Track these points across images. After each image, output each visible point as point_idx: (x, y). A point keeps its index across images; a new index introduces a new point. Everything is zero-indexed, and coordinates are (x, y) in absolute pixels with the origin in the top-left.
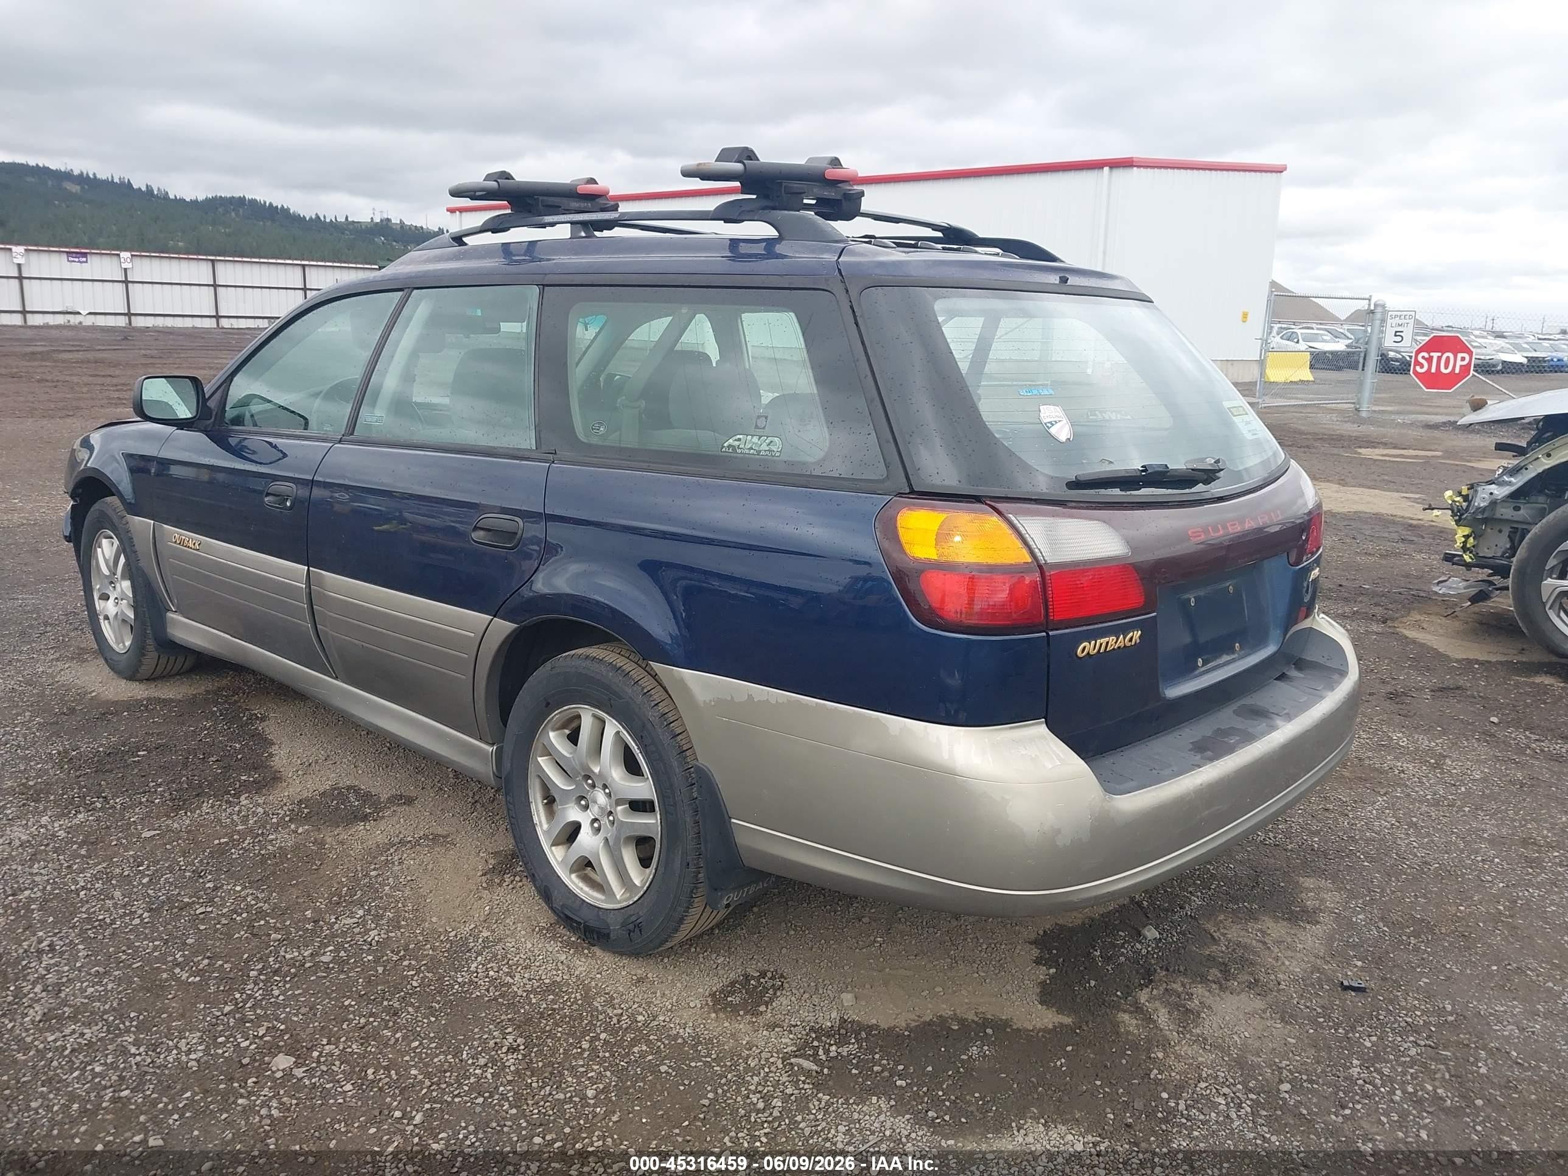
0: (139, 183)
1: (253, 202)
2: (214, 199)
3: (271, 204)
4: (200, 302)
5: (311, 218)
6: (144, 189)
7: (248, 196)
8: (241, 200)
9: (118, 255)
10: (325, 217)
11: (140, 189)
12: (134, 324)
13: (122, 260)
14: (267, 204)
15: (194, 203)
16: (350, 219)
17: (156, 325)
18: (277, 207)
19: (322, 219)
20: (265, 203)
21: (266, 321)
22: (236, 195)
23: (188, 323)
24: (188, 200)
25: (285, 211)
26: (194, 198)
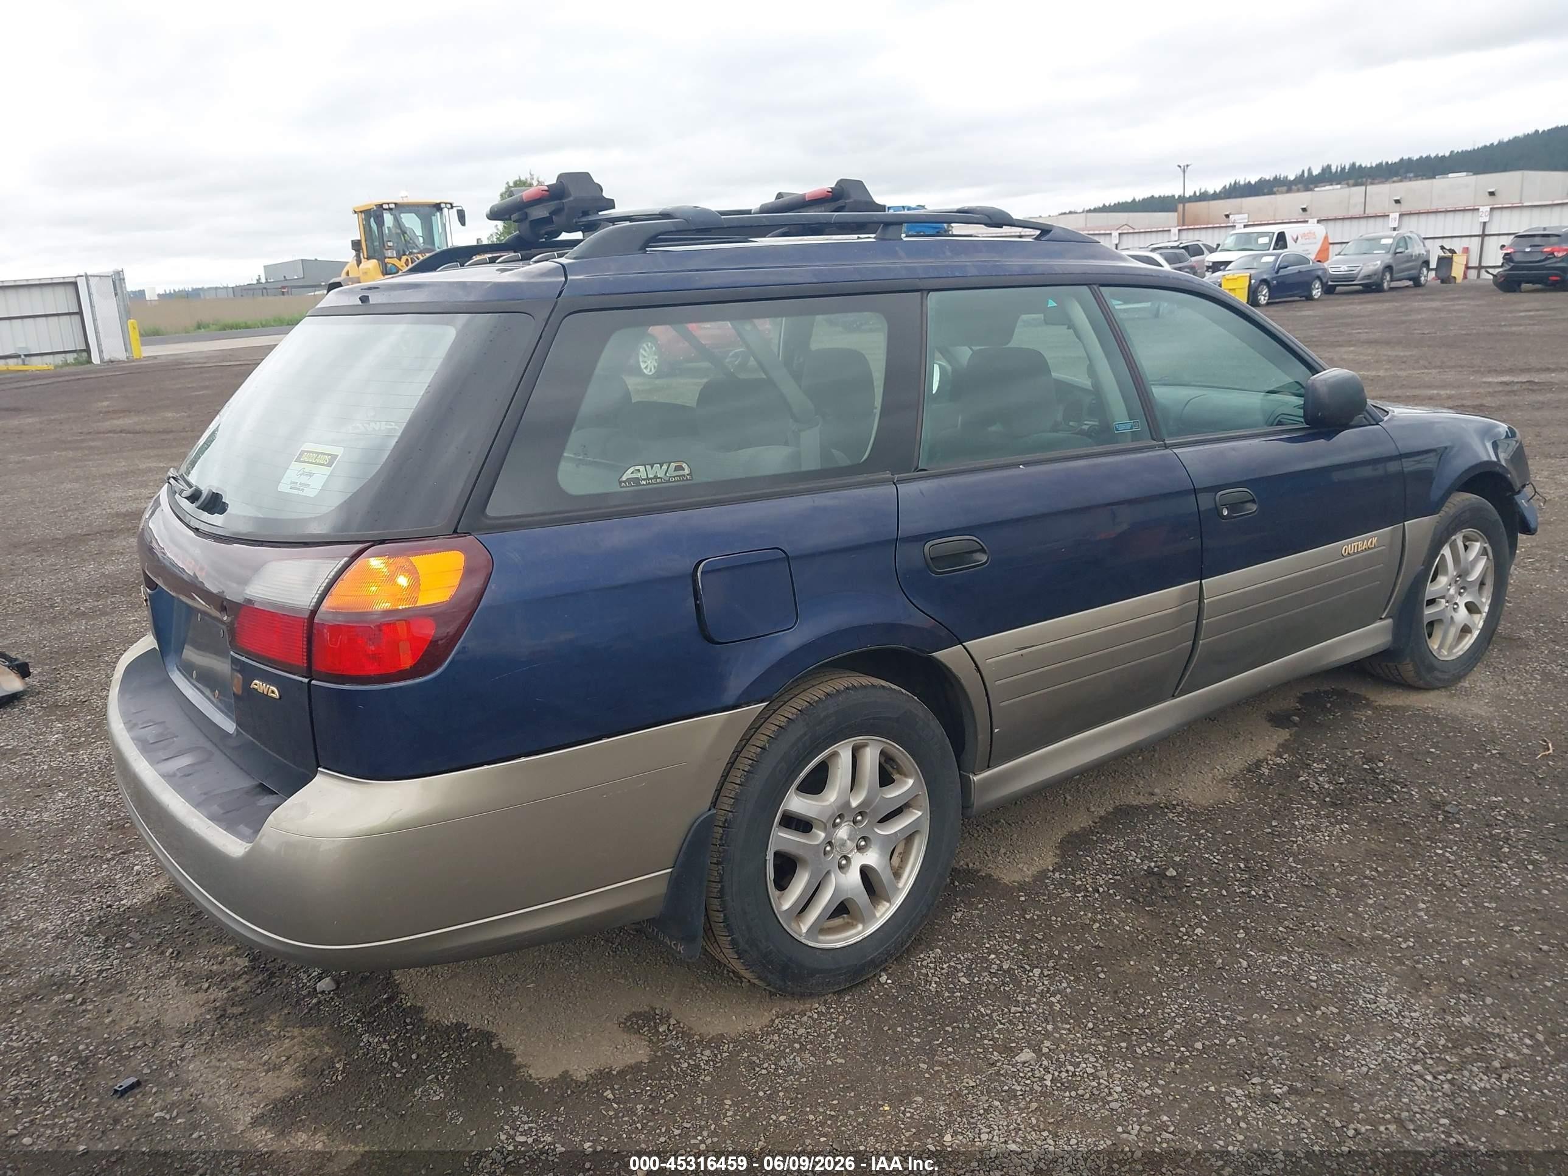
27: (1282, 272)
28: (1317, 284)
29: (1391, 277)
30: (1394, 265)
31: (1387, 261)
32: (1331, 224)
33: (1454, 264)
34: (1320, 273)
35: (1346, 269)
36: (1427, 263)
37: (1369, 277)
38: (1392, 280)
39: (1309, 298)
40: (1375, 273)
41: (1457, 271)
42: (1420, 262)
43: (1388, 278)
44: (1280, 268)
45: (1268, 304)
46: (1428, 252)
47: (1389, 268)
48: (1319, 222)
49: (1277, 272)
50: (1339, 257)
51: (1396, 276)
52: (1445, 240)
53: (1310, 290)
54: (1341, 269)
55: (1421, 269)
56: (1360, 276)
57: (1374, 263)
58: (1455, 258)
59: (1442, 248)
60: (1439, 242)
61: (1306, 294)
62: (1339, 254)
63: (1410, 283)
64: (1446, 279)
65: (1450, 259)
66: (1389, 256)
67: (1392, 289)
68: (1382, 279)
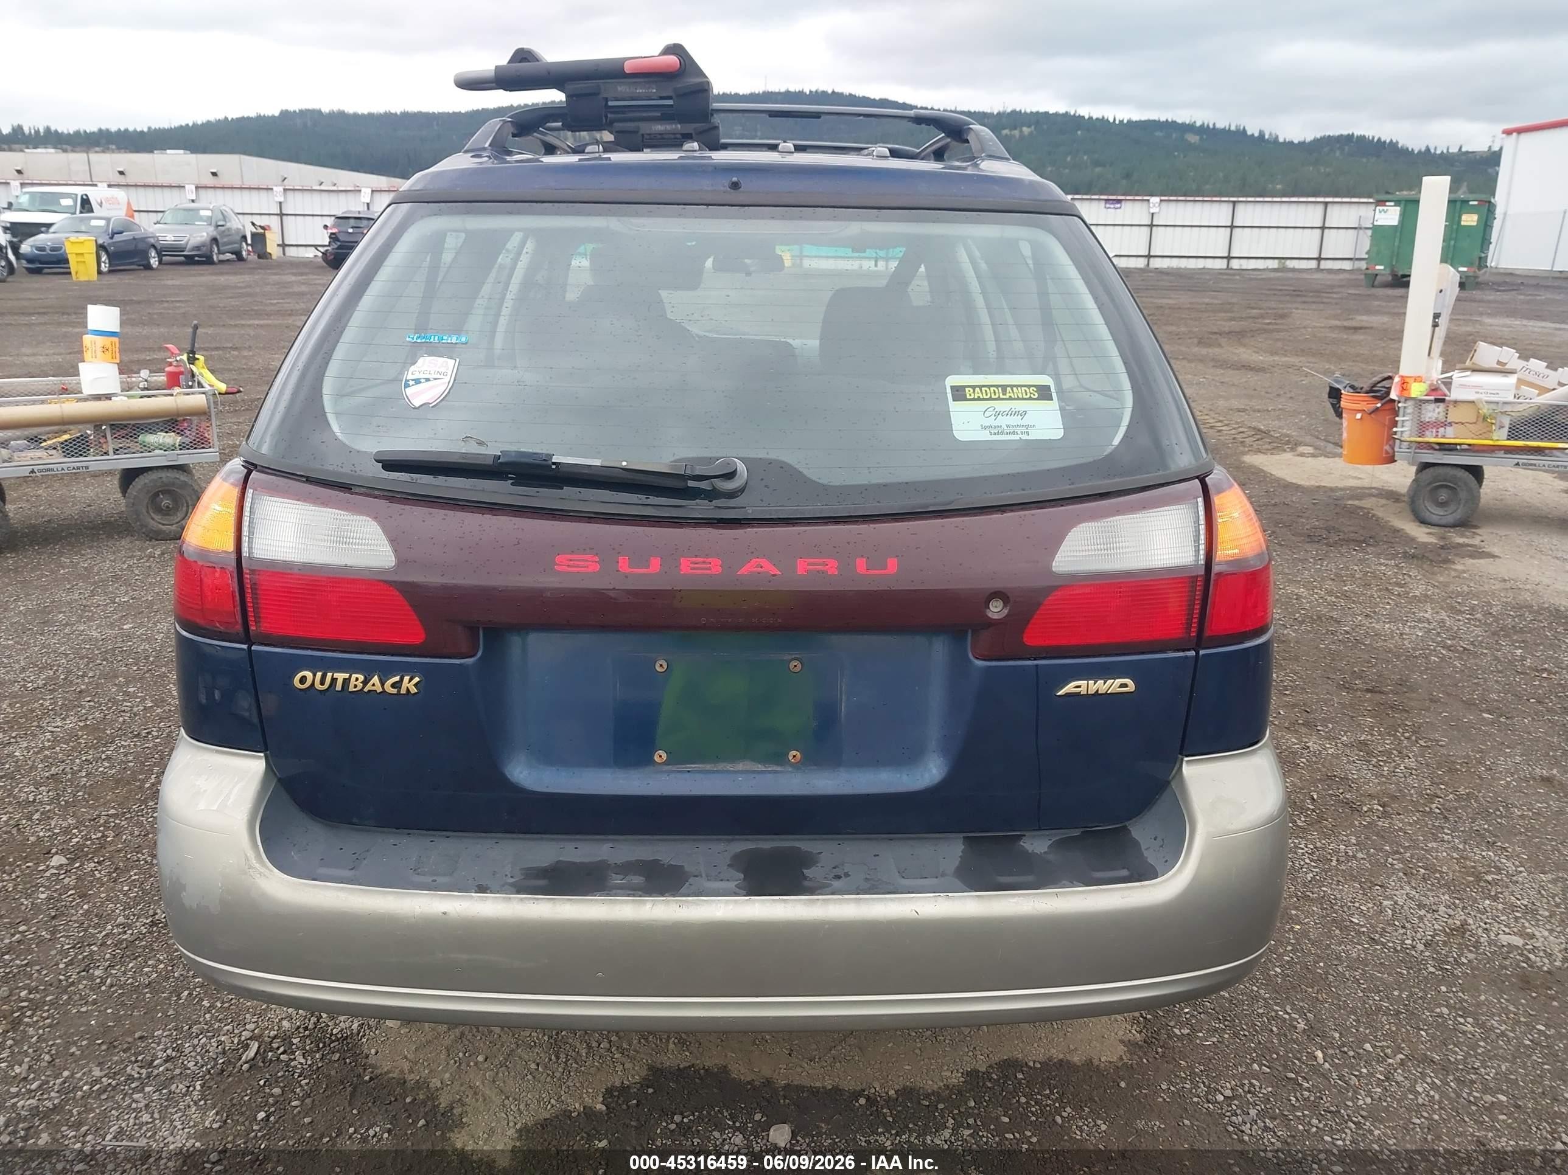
0: (1253, 130)
1: (1362, 138)
2: (1323, 139)
3: (1379, 139)
4: (1214, 243)
5: (1420, 152)
6: (1256, 135)
7: (1358, 132)
8: (1350, 137)
9: (1148, 200)
10: (1436, 149)
11: (1253, 135)
12: (1152, 266)
13: (1151, 205)
14: (1376, 140)
15: (1302, 144)
16: (1464, 149)
17: (1171, 266)
18: (1385, 142)
19: (1432, 151)
20: (1373, 138)
21: (1276, 261)
22: (1345, 133)
23: (1200, 264)
24: (1296, 141)
25: (1393, 145)
26: (1302, 139)
27: (117, 238)
28: (153, 253)
29: (218, 250)
30: (218, 237)
31: (211, 234)
32: (132, 190)
33: (268, 241)
34: (152, 241)
35: (173, 239)
36: (244, 238)
37: (198, 248)
38: (220, 252)
39: (148, 267)
40: (203, 245)
41: (272, 247)
42: (238, 238)
43: (216, 250)
44: (114, 234)
45: (110, 272)
46: (244, 226)
47: (215, 240)
48: (109, 186)
49: (112, 238)
50: (158, 225)
51: (222, 248)
52: (254, 216)
53: (148, 259)
54: (167, 239)
55: (241, 244)
56: (189, 247)
57: (197, 235)
58: (268, 235)
59: (253, 224)
60: (249, 218)
61: (144, 262)
62: (158, 223)
63: (234, 256)
64: (263, 255)
65: (263, 236)
66: (211, 229)
67: (221, 262)
68: (211, 251)
